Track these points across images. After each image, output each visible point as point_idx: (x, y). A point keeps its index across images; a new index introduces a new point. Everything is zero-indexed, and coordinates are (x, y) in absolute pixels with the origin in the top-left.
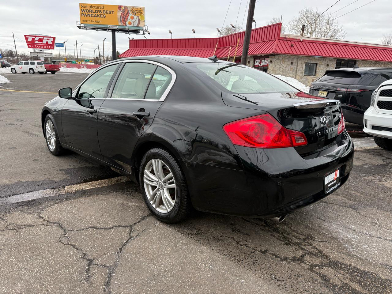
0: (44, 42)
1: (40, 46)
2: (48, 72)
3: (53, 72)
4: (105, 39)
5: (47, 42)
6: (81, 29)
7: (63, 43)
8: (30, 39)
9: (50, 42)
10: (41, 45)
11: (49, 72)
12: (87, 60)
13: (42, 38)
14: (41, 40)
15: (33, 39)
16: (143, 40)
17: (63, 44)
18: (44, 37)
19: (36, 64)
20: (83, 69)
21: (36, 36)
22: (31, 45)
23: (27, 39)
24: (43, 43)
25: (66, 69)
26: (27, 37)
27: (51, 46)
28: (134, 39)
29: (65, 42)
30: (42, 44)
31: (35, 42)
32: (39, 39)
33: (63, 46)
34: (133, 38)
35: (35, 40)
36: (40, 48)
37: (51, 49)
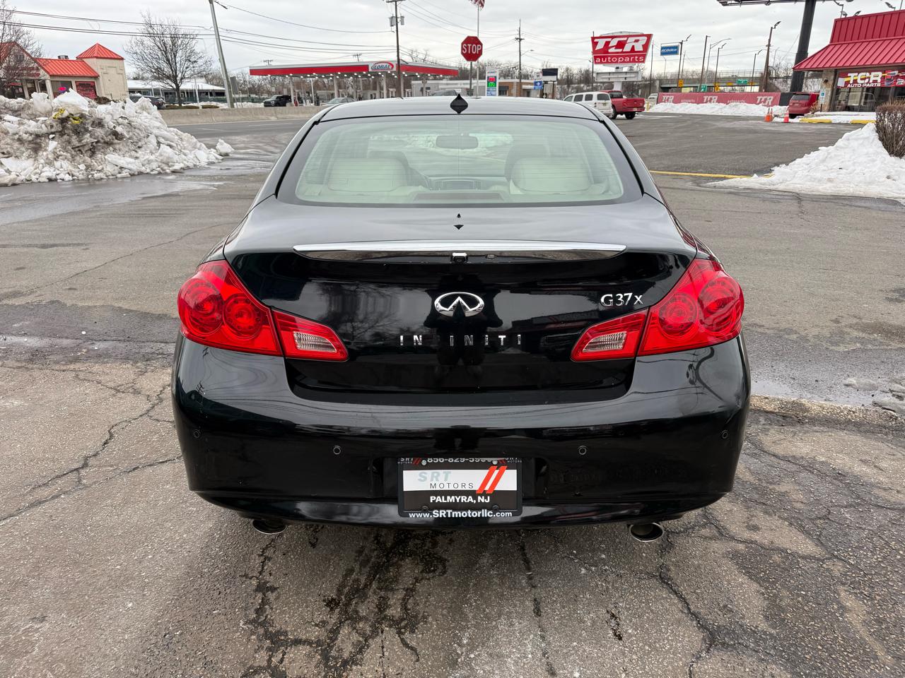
0: (627, 48)
1: (618, 57)
2: (619, 116)
3: (630, 116)
4: (779, 23)
5: (633, 47)
6: (727, 5)
7: (677, 44)
8: (600, 46)
9: (639, 47)
10: (621, 56)
11: (622, 114)
12: (742, 81)
13: (625, 39)
14: (621, 45)
15: (607, 43)
16: (884, 15)
17: (676, 47)
18: (628, 37)
19: (595, 99)
20: (708, 104)
21: (613, 37)
22: (600, 57)
23: (595, 44)
24: (624, 50)
25: (669, 107)
26: (596, 40)
27: (639, 56)
28: (860, 14)
29: (681, 43)
30: (622, 52)
31: (610, 50)
32: (619, 42)
33: (676, 53)
34: (858, 12)
35: (610, 45)
36: (617, 62)
37: (639, 62)
